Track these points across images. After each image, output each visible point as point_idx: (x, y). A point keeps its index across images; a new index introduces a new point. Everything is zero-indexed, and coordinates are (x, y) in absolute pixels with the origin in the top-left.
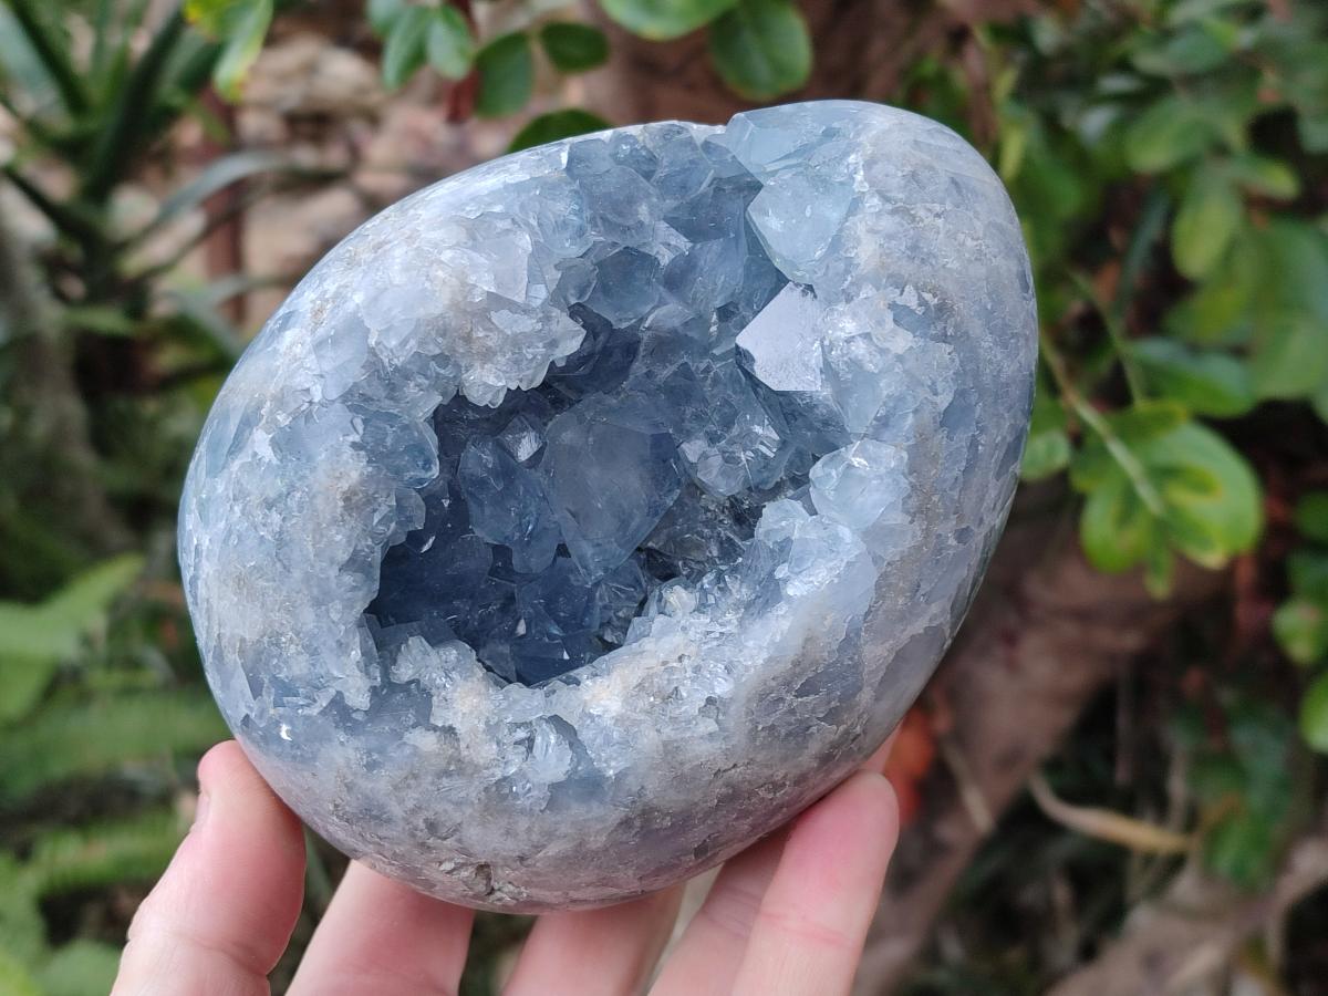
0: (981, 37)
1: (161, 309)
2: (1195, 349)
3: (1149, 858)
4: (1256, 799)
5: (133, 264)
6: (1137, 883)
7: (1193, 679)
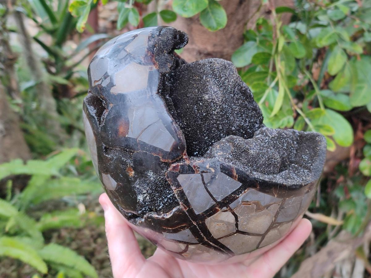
0: (274, 13)
1: (76, 76)
2: (336, 94)
3: (333, 227)
4: (358, 211)
5: (69, 63)
6: (330, 234)
7: (341, 179)
